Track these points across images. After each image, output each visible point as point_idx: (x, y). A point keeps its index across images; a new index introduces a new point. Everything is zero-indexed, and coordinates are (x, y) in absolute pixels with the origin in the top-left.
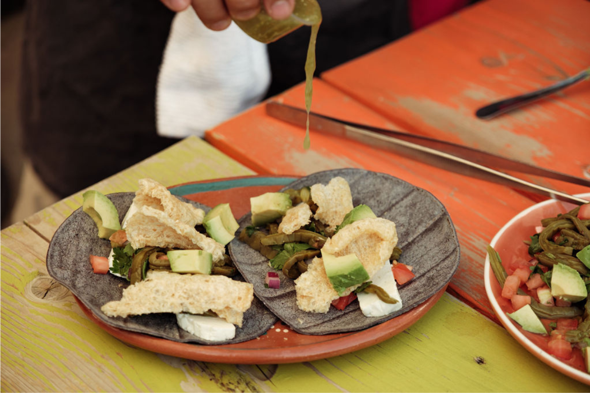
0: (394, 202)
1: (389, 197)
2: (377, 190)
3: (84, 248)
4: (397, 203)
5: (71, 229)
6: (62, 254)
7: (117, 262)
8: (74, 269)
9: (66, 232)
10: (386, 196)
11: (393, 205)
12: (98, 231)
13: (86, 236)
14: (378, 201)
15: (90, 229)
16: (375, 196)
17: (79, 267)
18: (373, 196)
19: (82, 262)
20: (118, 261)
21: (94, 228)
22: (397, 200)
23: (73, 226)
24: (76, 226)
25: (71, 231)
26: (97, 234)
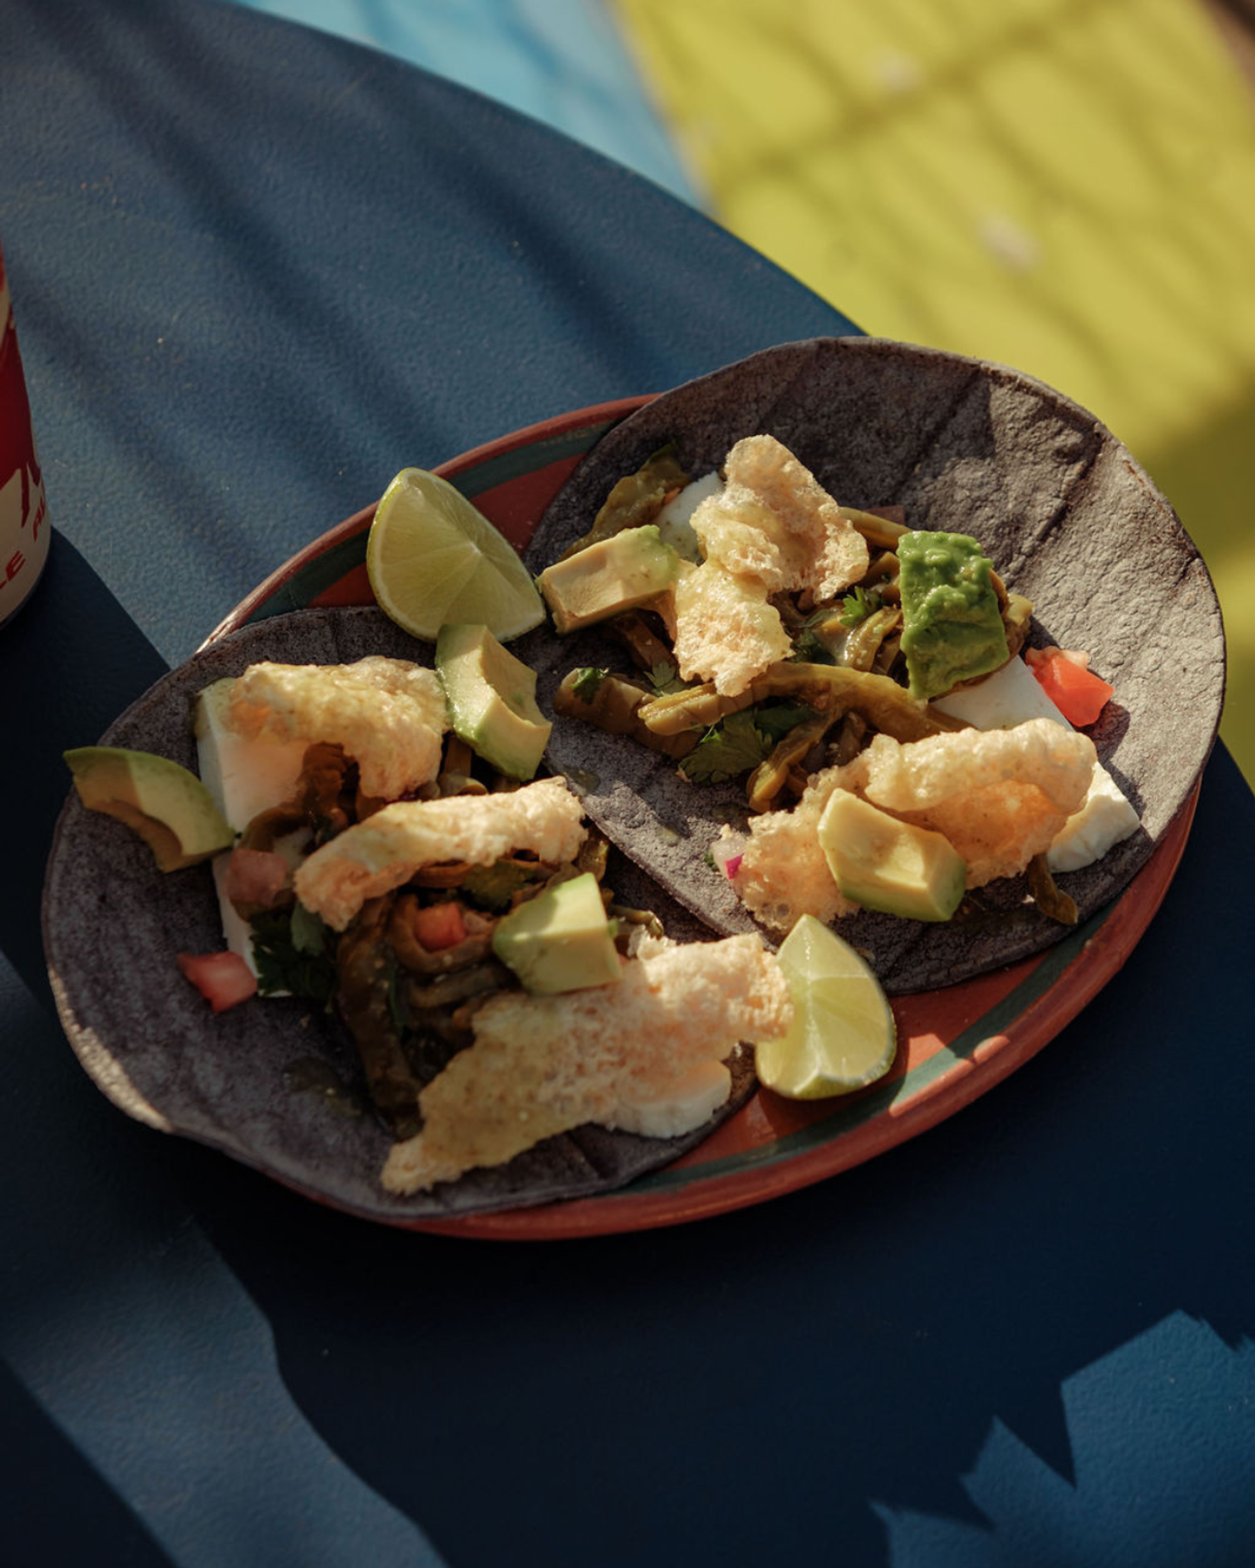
0: (929, 425)
1: (908, 414)
2: (862, 397)
3: (147, 941)
4: (941, 427)
5: (79, 887)
6: (99, 990)
7: (264, 952)
8: (163, 1035)
9: (69, 904)
10: (900, 413)
11: (932, 438)
12: (151, 853)
13: (129, 889)
14: (878, 433)
15: (129, 860)
16: (865, 419)
17: (174, 1020)
18: (859, 419)
19: (169, 994)
20: (267, 950)
21: (137, 850)
22: (937, 416)
23: (80, 872)
24: (87, 872)
25: (81, 892)
26: (154, 865)
